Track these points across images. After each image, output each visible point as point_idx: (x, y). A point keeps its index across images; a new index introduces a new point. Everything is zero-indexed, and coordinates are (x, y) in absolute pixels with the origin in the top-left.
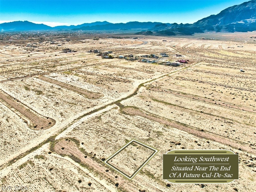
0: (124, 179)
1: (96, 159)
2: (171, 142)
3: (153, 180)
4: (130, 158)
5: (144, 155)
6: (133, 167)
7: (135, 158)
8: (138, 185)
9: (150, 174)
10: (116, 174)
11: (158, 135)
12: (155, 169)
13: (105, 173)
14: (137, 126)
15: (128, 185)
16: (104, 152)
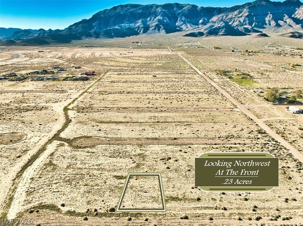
0: (156, 217)
1: (101, 214)
2: (161, 160)
3: (182, 202)
4: (140, 193)
5: (150, 183)
6: (152, 200)
7: (144, 190)
8: (174, 214)
9: (175, 198)
10: (142, 217)
11: (142, 158)
12: (173, 191)
13: (129, 223)
14: (110, 157)
15: (167, 220)
16: (103, 201)
